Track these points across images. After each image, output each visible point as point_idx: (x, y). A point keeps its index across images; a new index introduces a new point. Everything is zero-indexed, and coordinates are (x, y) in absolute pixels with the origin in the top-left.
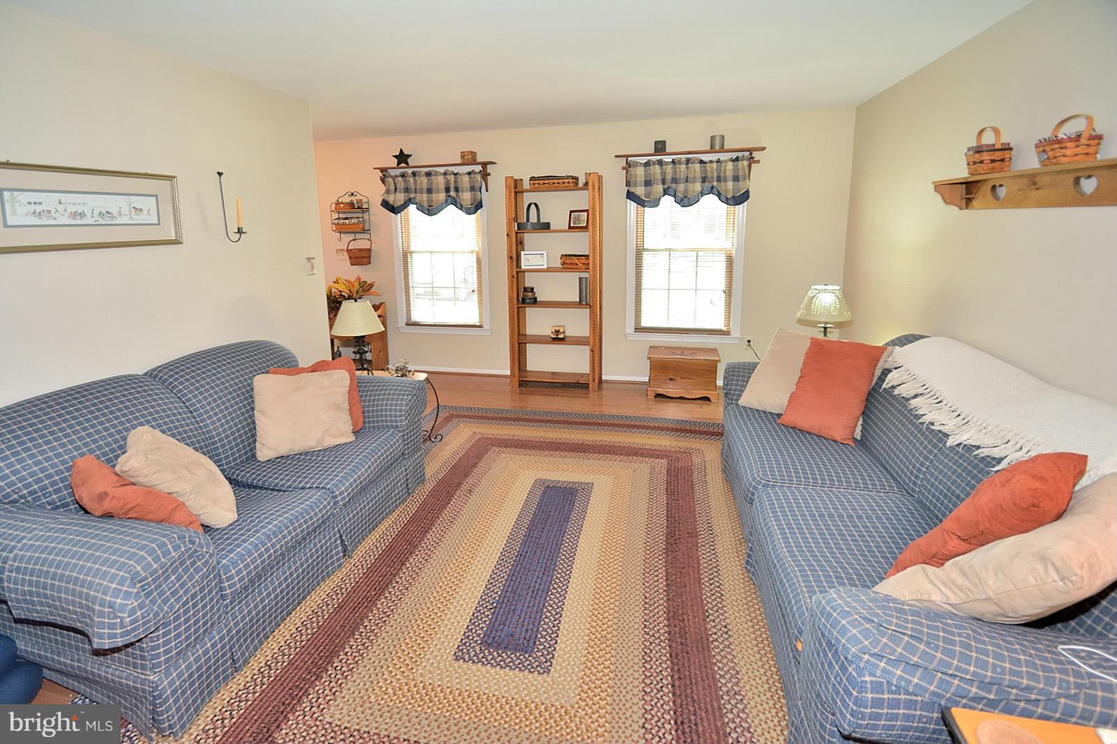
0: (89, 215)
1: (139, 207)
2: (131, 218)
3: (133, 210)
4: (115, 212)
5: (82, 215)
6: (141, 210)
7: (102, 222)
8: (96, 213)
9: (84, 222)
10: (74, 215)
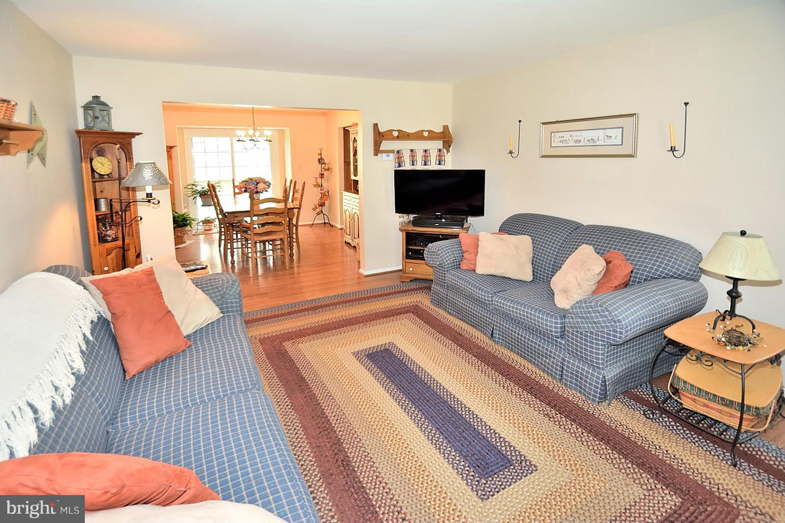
0: (582, 141)
1: (609, 135)
2: (604, 142)
3: (606, 137)
4: (596, 139)
5: (580, 141)
6: (611, 137)
7: (588, 144)
8: (586, 140)
9: (580, 144)
10: (576, 141)
